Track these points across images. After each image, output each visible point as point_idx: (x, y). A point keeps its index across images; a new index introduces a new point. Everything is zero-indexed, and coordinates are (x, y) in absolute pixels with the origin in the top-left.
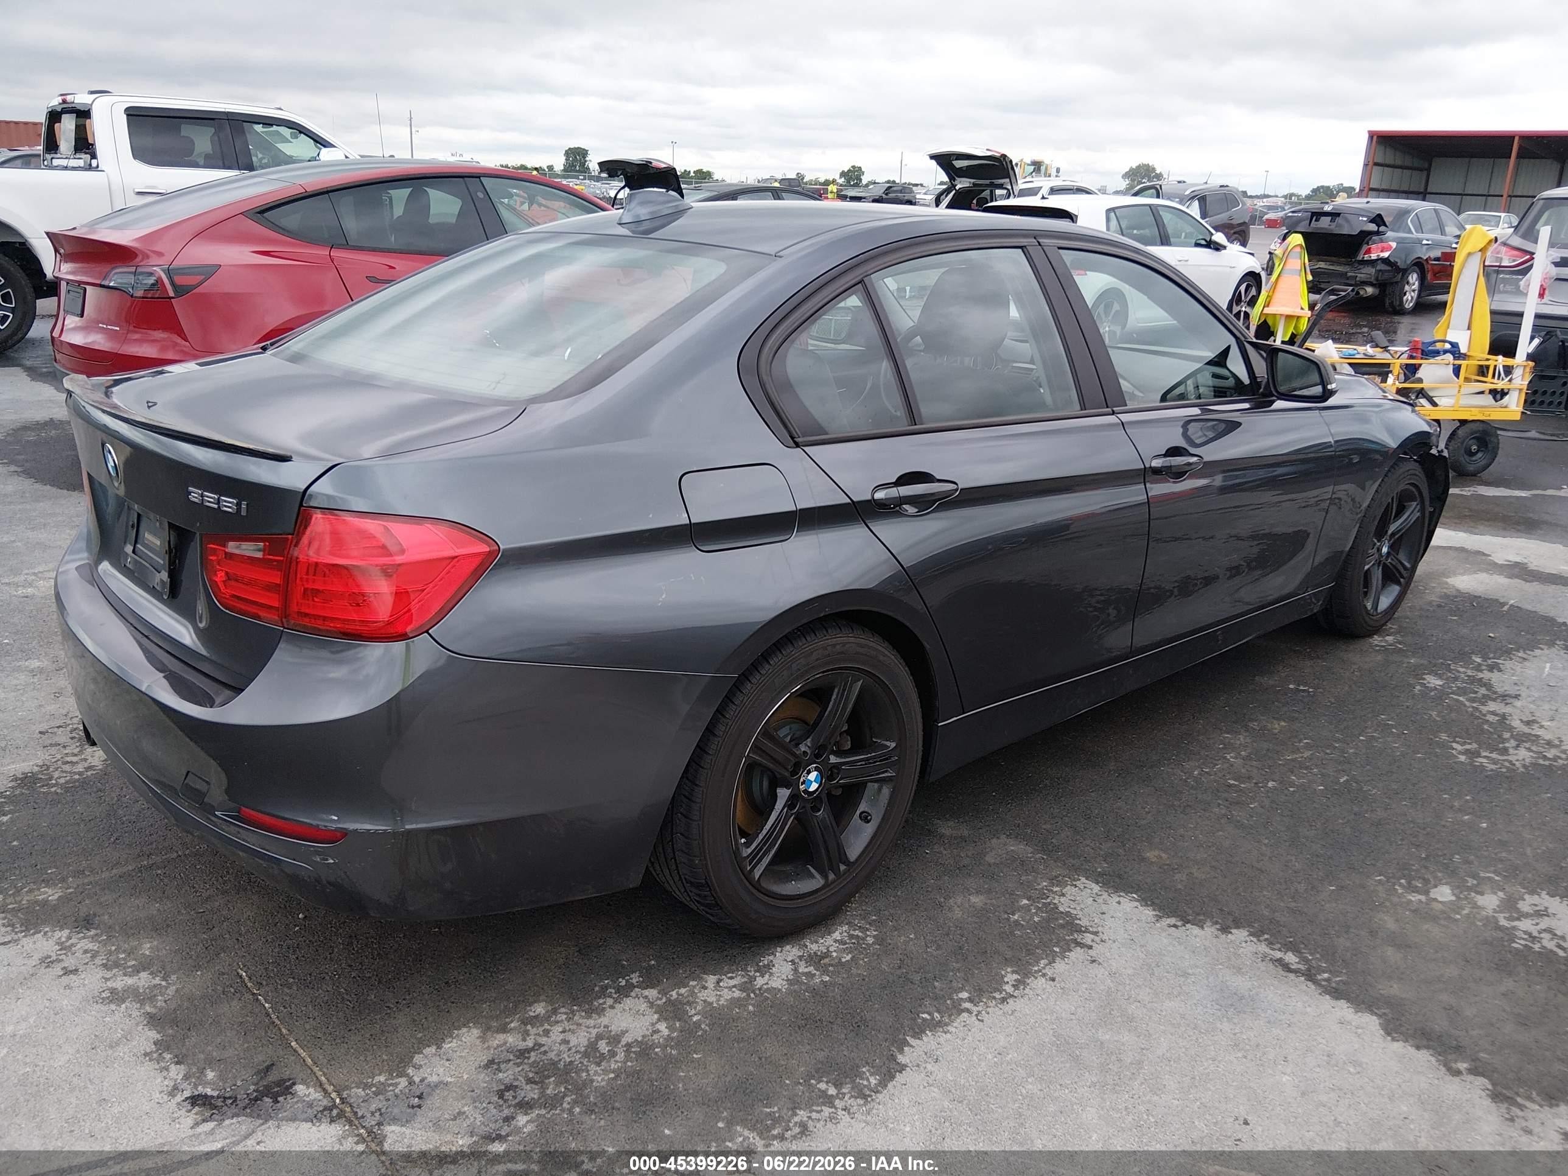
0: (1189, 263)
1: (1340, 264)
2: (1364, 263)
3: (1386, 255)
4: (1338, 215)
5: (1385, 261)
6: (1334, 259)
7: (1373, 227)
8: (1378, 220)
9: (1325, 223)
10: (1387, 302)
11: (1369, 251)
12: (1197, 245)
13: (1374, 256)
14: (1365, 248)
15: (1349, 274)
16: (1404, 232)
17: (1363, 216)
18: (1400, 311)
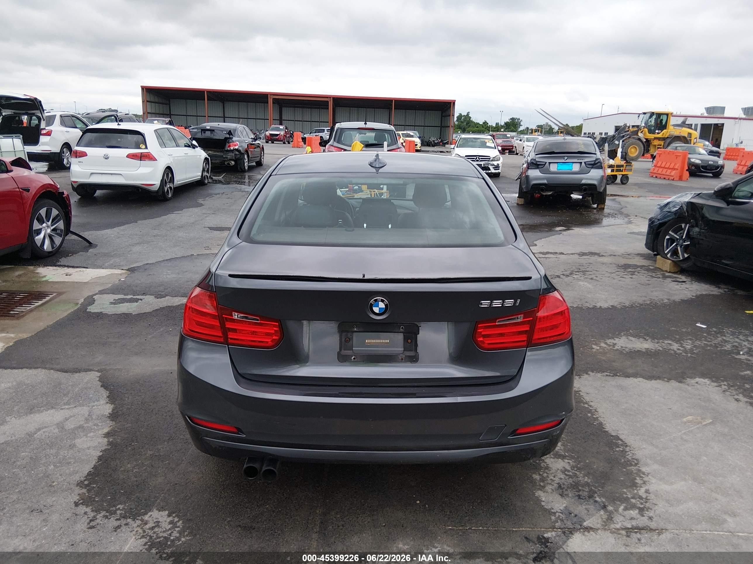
0: (188, 155)
1: (218, 152)
2: (228, 151)
3: (237, 147)
4: (214, 130)
5: (237, 150)
6: (215, 150)
7: (228, 136)
8: (230, 133)
9: (208, 134)
10: (239, 167)
11: (230, 146)
12: (186, 146)
13: (232, 148)
14: (227, 145)
15: (224, 156)
16: (238, 137)
17: (224, 131)
18: (243, 171)
